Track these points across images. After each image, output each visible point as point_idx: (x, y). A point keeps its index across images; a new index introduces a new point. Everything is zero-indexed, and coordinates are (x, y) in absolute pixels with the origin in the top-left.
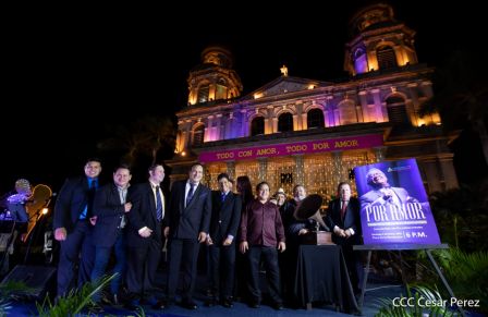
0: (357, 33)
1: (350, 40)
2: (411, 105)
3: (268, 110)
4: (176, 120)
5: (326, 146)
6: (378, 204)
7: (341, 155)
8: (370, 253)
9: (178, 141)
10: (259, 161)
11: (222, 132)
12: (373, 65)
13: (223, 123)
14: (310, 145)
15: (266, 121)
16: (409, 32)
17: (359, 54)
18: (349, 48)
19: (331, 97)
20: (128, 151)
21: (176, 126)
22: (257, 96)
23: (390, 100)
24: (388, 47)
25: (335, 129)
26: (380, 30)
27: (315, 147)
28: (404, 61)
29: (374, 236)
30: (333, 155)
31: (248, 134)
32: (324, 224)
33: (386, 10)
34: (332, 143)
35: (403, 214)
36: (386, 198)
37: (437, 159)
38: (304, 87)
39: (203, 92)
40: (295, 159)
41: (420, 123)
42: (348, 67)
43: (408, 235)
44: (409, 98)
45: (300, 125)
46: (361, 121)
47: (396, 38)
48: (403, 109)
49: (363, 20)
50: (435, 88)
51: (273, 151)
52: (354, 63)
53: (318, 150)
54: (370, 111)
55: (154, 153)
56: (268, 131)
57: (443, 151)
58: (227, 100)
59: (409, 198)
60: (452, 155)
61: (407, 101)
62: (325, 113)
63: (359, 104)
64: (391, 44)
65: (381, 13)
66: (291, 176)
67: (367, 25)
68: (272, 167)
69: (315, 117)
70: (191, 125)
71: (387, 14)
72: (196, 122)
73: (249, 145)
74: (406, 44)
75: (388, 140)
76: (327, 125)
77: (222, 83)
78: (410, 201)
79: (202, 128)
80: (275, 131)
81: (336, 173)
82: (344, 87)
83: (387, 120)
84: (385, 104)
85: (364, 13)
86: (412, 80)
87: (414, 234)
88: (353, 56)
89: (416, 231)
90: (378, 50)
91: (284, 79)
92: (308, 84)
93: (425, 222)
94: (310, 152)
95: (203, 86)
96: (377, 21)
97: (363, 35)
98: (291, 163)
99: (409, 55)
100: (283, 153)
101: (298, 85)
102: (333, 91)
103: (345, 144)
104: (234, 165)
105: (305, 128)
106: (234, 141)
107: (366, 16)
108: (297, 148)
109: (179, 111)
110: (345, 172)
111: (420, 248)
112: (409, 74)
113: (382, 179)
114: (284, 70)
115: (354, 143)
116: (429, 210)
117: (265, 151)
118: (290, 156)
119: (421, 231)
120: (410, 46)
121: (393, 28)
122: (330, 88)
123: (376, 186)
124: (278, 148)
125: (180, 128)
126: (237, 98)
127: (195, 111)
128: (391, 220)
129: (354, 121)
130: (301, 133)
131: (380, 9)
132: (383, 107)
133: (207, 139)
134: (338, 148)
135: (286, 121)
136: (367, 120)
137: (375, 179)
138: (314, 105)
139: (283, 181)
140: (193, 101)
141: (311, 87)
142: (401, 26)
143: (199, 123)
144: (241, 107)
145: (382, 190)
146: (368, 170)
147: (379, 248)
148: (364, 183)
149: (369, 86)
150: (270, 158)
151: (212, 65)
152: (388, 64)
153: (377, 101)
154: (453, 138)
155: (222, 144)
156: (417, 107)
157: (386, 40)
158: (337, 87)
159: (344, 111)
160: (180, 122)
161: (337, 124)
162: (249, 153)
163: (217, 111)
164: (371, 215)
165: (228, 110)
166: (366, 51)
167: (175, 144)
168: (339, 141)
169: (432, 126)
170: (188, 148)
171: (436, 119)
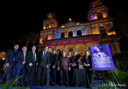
0: (91, 9)
1: (89, 11)
2: (107, 29)
3: (66, 31)
4: (40, 34)
5: (82, 41)
6: (97, 57)
7: (86, 43)
8: (94, 71)
9: (40, 40)
10: (63, 45)
11: (53, 37)
12: (96, 18)
13: (53, 34)
14: (77, 41)
15: (65, 34)
16: (106, 8)
17: (92, 15)
18: (89, 13)
19: (83, 27)
20: (26, 42)
21: (40, 35)
22: (62, 27)
23: (101, 28)
24: (100, 12)
25: (85, 36)
26: (98, 8)
27: (79, 41)
28: (105, 16)
29: (96, 66)
30: (84, 43)
31: (60, 38)
32: (81, 63)
33: (100, 2)
34: (84, 40)
35: (104, 60)
36: (99, 55)
37: (114, 44)
38: (76, 24)
39: (47, 26)
40: (73, 44)
41: (109, 34)
42: (89, 18)
43: (105, 66)
44: (106, 27)
45: (75, 35)
46: (92, 34)
47: (102, 10)
48: (104, 30)
49: (93, 5)
50: (114, 24)
51: (67, 42)
52: (90, 17)
53: (80, 42)
54: (95, 31)
55: (34, 43)
56: (65, 37)
57: (116, 42)
58: (54, 28)
59: (106, 55)
60: (119, 43)
61: (106, 28)
62: (82, 31)
63: (92, 29)
64: (101, 12)
65: (98, 3)
66: (72, 49)
67: (94, 6)
68: (67, 47)
69: (79, 33)
70: (44, 35)
71: (100, 3)
72: (45, 34)
73: (60, 41)
74: (105, 12)
75: (100, 39)
76: (82, 35)
77: (53, 23)
78: (106, 56)
79: (47, 36)
80: (68, 37)
81: (85, 48)
82: (87, 24)
83: (100, 33)
84: (99, 29)
85: (93, 3)
86: (107, 22)
87: (107, 66)
88: (90, 15)
89: (108, 65)
90: (97, 13)
91: (70, 22)
92: (77, 23)
93: (110, 62)
94: (78, 42)
95: (47, 24)
96: (97, 5)
97: (93, 9)
98: (72, 46)
99: (106, 14)
100: (70, 43)
101: (74, 24)
102: (84, 25)
103: (88, 40)
104: (56, 46)
105: (76, 36)
106: (56, 39)
107: (94, 4)
108: (74, 41)
109: (40, 31)
110: (87, 48)
111: (109, 70)
112: (106, 20)
113: (98, 50)
114: (70, 19)
115: (90, 40)
116: (112, 59)
117: (65, 42)
118: (72, 43)
119: (109, 65)
120: (107, 12)
121: (102, 7)
122: (83, 24)
123: (96, 52)
124: (68, 41)
125: (41, 36)
126: (57, 27)
127: (45, 31)
128: (100, 62)
129: (90, 34)
130: (75, 37)
131: (98, 2)
132: (98, 30)
133: (49, 39)
134: (85, 41)
135: (71, 34)
136: (94, 33)
137: (96, 50)
138: (79, 29)
139: (70, 51)
140: (44, 28)
141: (78, 24)
142: (104, 6)
143: (46, 34)
144: (58, 30)
145: (98, 53)
146: (94, 47)
147: (97, 70)
148: (93, 51)
149: (94, 24)
150: (66, 44)
151: (50, 18)
152: (100, 17)
153: (97, 28)
154: (119, 38)
155: (53, 40)
156: (108, 29)
157: (99, 11)
158: (85, 24)
159: (87, 31)
160: (41, 34)
161: (85, 35)
162: (60, 43)
163: (51, 31)
164: (95, 60)
165: (54, 31)
166: (94, 14)
167: (39, 40)
168: (86, 39)
169: (113, 35)
170: (43, 41)
171: (114, 33)
